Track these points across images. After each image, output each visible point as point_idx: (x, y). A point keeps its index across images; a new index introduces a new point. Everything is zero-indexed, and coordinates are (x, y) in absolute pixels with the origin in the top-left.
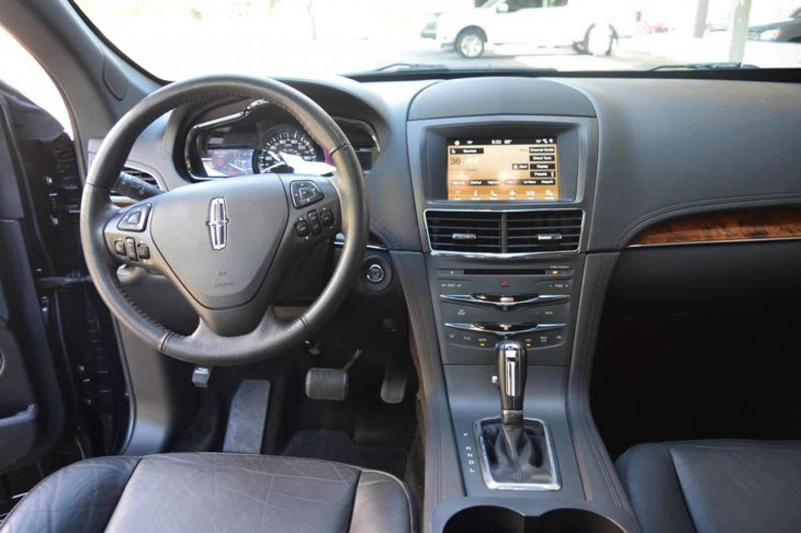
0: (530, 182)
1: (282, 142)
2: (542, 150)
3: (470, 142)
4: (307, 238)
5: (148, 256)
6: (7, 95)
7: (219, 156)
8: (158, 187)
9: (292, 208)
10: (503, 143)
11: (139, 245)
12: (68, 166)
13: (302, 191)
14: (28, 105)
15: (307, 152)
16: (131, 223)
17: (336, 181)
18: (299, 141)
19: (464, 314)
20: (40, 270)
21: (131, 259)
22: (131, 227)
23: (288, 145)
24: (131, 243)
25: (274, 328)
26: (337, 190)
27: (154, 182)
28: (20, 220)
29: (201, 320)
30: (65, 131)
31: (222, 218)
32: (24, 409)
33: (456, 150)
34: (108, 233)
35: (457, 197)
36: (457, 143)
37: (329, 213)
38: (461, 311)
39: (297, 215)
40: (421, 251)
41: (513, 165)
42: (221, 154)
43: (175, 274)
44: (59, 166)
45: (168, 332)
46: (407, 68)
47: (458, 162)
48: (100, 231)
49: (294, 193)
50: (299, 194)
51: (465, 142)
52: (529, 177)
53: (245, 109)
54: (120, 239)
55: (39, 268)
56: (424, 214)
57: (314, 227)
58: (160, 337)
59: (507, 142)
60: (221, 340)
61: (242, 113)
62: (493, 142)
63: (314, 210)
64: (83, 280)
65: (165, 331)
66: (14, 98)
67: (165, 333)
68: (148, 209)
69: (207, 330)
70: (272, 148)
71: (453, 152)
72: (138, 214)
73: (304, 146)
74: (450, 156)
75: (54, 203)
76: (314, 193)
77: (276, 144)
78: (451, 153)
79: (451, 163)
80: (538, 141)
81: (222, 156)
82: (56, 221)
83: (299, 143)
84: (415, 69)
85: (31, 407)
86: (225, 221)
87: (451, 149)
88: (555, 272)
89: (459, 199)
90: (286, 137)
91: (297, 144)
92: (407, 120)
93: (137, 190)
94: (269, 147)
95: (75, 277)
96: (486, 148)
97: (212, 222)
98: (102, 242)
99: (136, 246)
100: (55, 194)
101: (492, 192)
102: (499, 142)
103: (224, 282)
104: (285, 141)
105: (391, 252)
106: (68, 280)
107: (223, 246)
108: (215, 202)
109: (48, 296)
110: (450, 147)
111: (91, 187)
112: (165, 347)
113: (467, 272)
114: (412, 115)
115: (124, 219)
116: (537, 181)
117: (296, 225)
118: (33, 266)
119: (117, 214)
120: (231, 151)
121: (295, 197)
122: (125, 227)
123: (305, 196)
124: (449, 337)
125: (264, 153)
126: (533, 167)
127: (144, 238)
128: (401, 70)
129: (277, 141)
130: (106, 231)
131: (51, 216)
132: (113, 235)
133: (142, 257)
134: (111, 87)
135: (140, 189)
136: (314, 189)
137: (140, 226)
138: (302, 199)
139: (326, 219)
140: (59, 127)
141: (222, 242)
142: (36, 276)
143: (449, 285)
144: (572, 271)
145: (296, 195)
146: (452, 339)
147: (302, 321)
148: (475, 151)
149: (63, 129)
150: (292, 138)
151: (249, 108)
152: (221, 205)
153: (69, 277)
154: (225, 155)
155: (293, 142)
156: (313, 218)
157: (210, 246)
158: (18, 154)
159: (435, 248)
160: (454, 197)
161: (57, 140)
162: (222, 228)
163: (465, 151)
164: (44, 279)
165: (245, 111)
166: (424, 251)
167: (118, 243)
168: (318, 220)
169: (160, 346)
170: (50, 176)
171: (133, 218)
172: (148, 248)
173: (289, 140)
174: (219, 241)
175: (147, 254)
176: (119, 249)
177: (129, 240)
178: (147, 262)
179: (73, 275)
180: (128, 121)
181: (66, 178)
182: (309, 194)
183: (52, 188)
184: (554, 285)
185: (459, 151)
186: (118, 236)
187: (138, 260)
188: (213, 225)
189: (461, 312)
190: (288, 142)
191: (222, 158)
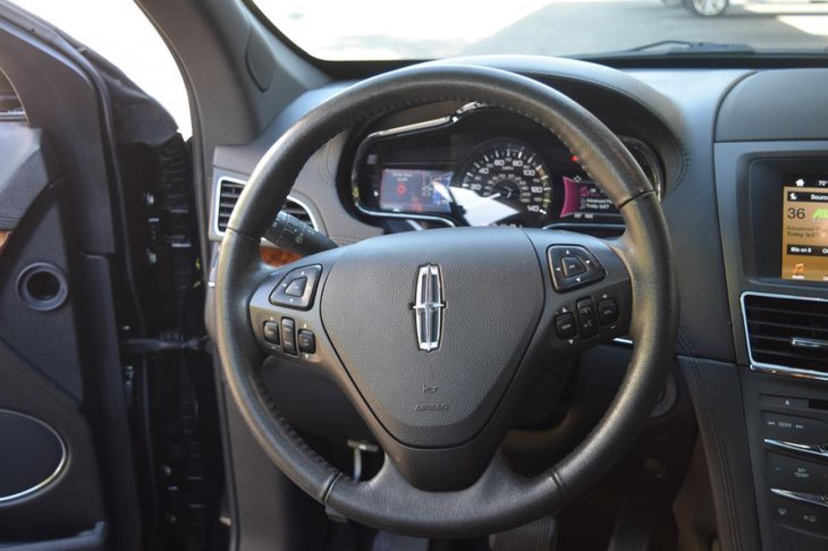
1: (498, 163)
3: (823, 183)
4: (571, 341)
5: (312, 349)
6: (110, 79)
7: (399, 180)
8: (312, 226)
9: (550, 290)
11: (300, 331)
12: (176, 180)
13: (568, 263)
14: (134, 93)
15: (536, 180)
16: (291, 295)
17: (625, 250)
18: (525, 163)
19: (805, 475)
20: (127, 328)
21: (286, 350)
22: (291, 301)
23: (507, 168)
24: (288, 327)
25: (506, 486)
26: (628, 265)
27: (305, 218)
28: (108, 256)
29: (387, 457)
30: (179, 131)
31: (435, 300)
32: (90, 526)
33: (797, 194)
34: (255, 308)
35: (797, 274)
36: (800, 182)
37: (613, 304)
38: (800, 470)
39: (556, 303)
40: (735, 362)
42: (402, 177)
43: (354, 383)
44: (164, 179)
45: (334, 471)
46: (684, 47)
47: (801, 215)
48: (243, 304)
49: (555, 267)
50: (562, 268)
51: (814, 183)
53: (453, 112)
54: (272, 319)
55: (126, 325)
56: (742, 299)
57: (586, 326)
58: (322, 481)
60: (417, 496)
61: (448, 119)
63: (588, 297)
64: (183, 346)
65: (331, 469)
66: (118, 83)
67: (330, 474)
68: (317, 274)
69: (397, 477)
70: (482, 171)
71: (793, 197)
72: (301, 281)
73: (533, 171)
74: (787, 205)
75: (154, 232)
76: (588, 268)
77: (489, 165)
78: (789, 199)
79: (789, 216)
81: (405, 179)
82: (153, 258)
83: (525, 167)
84: (698, 50)
85: (100, 526)
86: (438, 305)
87: (789, 193)
89: (801, 277)
90: (506, 156)
91: (522, 167)
92: (714, 141)
93: (293, 235)
94: (478, 169)
95: (172, 339)
97: (419, 305)
98: (244, 319)
99: (295, 331)
100: (157, 220)
103: (431, 405)
104: (503, 161)
105: (680, 357)
106: (164, 345)
107: (435, 345)
108: (424, 271)
109: (134, 366)
110: (787, 189)
111: (235, 234)
112: (329, 497)
113: (814, 404)
114: (722, 133)
115: (279, 288)
117: (555, 319)
118: (120, 322)
119: (268, 278)
120: (418, 172)
121: (556, 272)
122: (281, 301)
123: (573, 273)
124: (777, 512)
125: (470, 177)
127: (309, 321)
128: (677, 51)
129: (492, 161)
130: (253, 304)
131: (148, 250)
132: (262, 313)
133: (303, 350)
134: (255, 74)
135: (297, 234)
136: (588, 262)
137: (305, 300)
138: (568, 277)
139: (606, 313)
140: (171, 124)
141: (433, 340)
142: (122, 335)
143: (781, 424)
145: (558, 269)
146: (783, 517)
147: (554, 479)
149: (176, 127)
150: (516, 158)
151: (459, 112)
152: (434, 277)
153: (166, 340)
154: (408, 178)
155: (516, 163)
156: (586, 310)
157: (414, 344)
158: (115, 163)
159: (757, 359)
160: (792, 274)
161: (167, 144)
162: (434, 315)
163: (813, 197)
164: (132, 341)
165: (452, 116)
166: (739, 362)
167: (268, 324)
168: (591, 315)
169: (321, 494)
170: (152, 194)
171: (293, 288)
172: (314, 336)
173: (509, 160)
174: (428, 338)
175: (312, 347)
176: (269, 333)
177: (285, 322)
178: (309, 357)
179: (169, 336)
180: (298, 135)
181: (172, 197)
182: (580, 269)
183: (154, 210)
185: (803, 197)
186: (270, 313)
187: (296, 354)
188: (420, 309)
189: (801, 473)
190: (509, 164)
191: (404, 182)
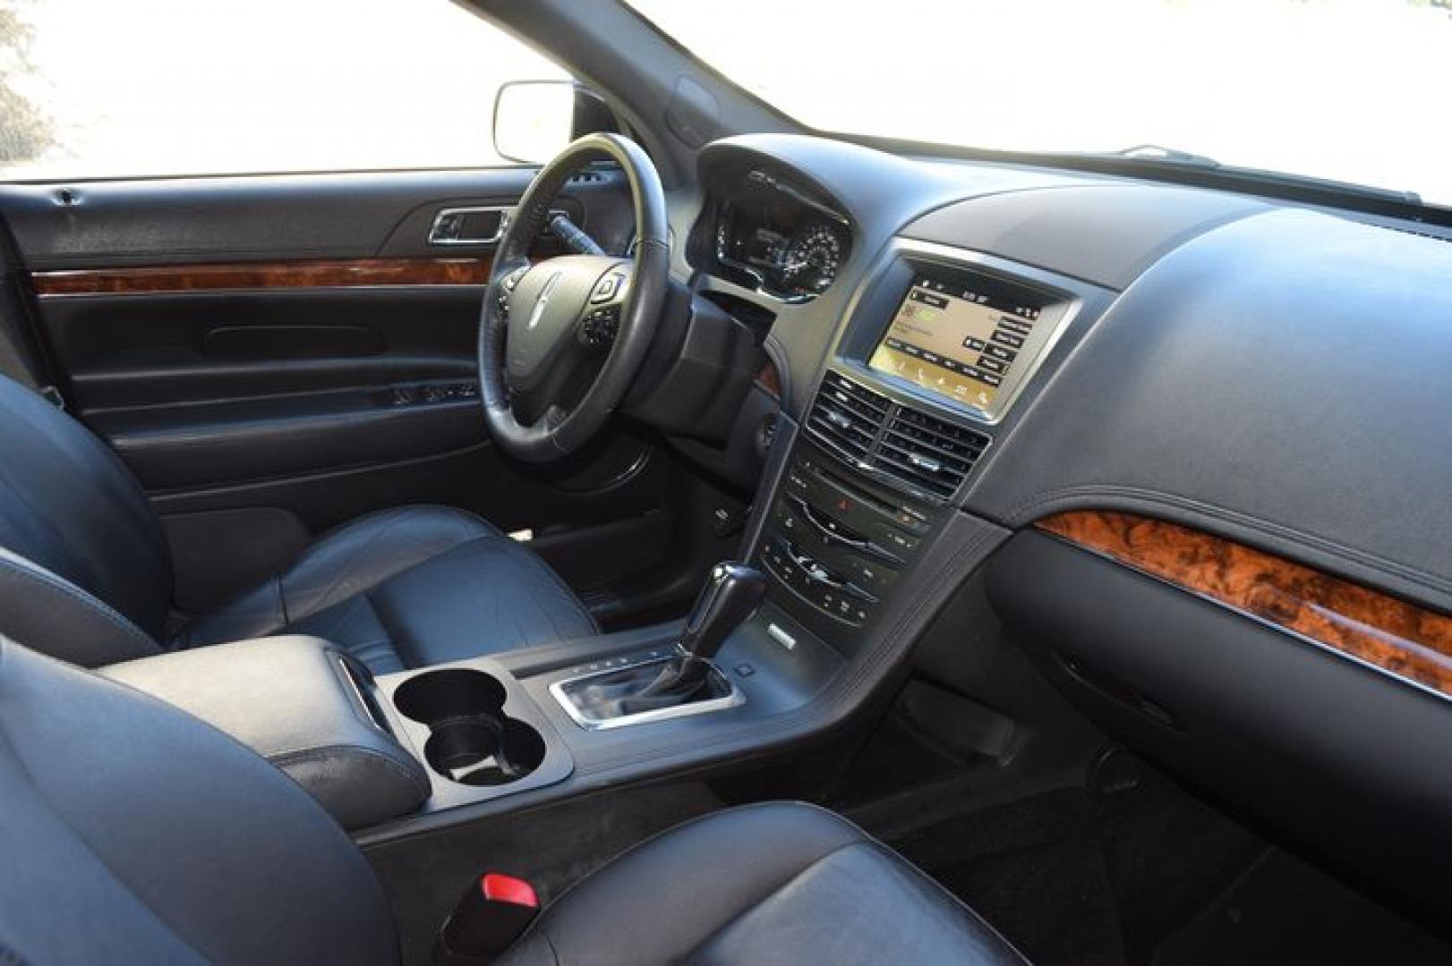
0: (972, 372)
2: (1014, 326)
3: (940, 287)
10: (975, 301)
33: (919, 293)
36: (926, 283)
38: (790, 520)
41: (968, 338)
47: (910, 313)
51: (934, 285)
52: (974, 365)
56: (824, 372)
57: (596, 331)
59: (982, 299)
62: (966, 294)
71: (915, 295)
74: (907, 302)
78: (911, 296)
79: (903, 312)
80: (1019, 310)
87: (914, 291)
88: (906, 518)
92: (895, 234)
96: (954, 302)
101: (920, 371)
102: (972, 296)
110: (914, 288)
113: (822, 471)
114: (907, 228)
116: (980, 372)
126: (989, 349)
143: (797, 481)
144: (927, 527)
148: (937, 302)
160: (877, 365)
162: (544, 306)
163: (927, 299)
184: (894, 535)
185: (921, 298)
189: (789, 522)
